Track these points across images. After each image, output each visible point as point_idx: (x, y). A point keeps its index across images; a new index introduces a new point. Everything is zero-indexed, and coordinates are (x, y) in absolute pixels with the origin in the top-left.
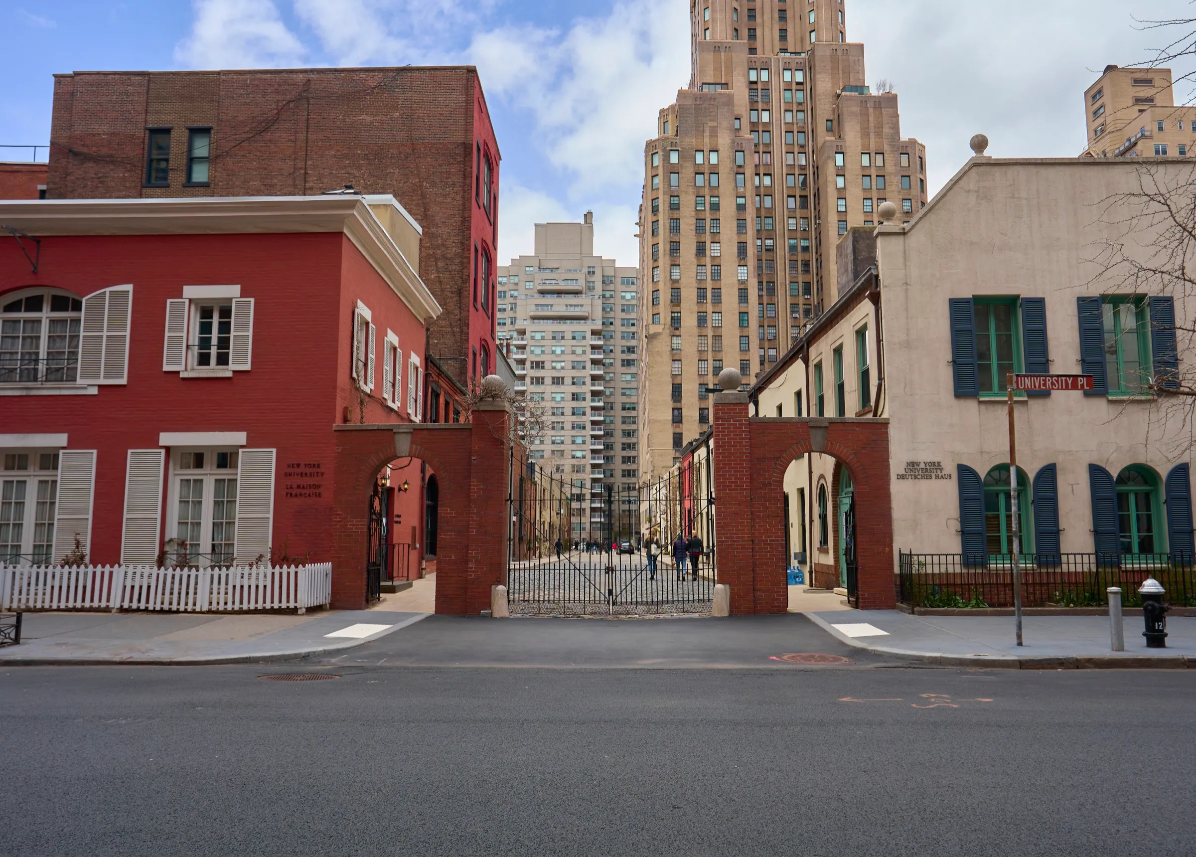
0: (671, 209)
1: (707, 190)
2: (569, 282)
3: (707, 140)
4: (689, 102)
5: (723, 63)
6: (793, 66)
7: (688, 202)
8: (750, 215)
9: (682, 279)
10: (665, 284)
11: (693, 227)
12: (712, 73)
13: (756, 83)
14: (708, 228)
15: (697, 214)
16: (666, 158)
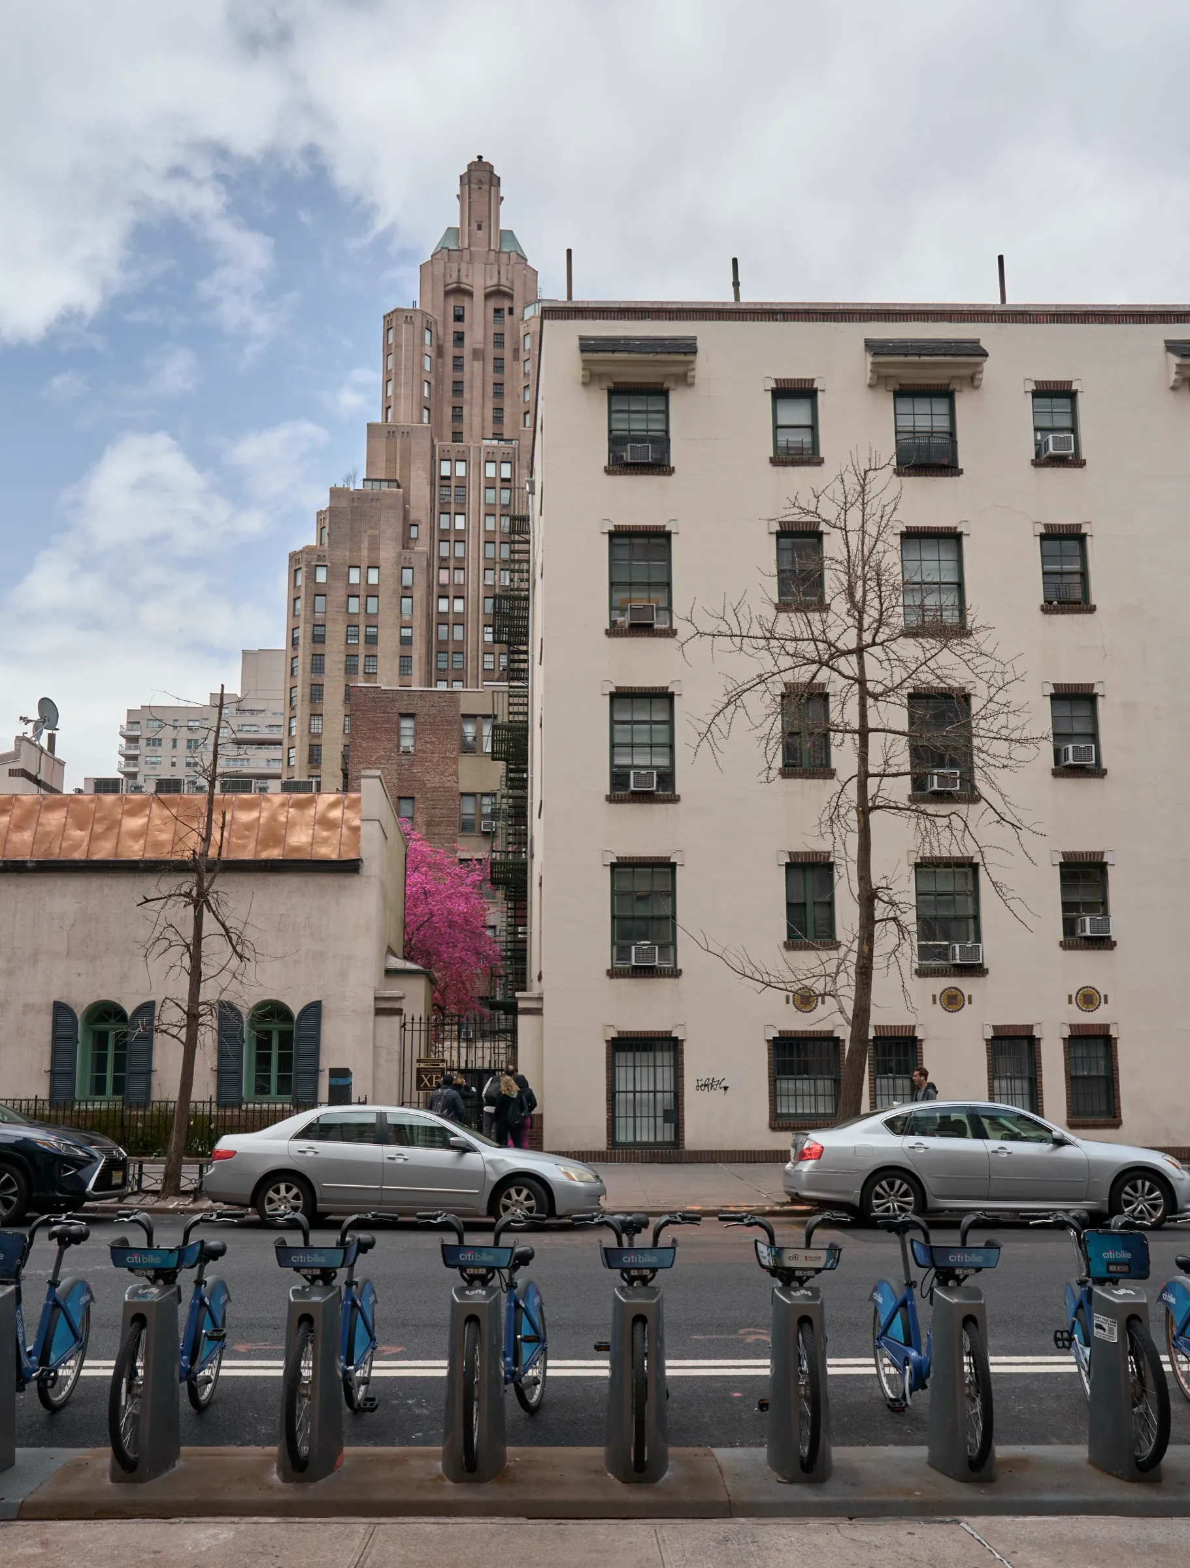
0: (314, 641)
1: (362, 618)
2: (275, 729)
3: (365, 553)
4: (344, 504)
5: (398, 453)
6: (498, 458)
7: (336, 634)
8: (418, 651)
9: (324, 734)
10: (302, 738)
11: (342, 666)
12: (383, 465)
13: (448, 478)
14: (361, 668)
15: (347, 649)
16: (312, 576)
